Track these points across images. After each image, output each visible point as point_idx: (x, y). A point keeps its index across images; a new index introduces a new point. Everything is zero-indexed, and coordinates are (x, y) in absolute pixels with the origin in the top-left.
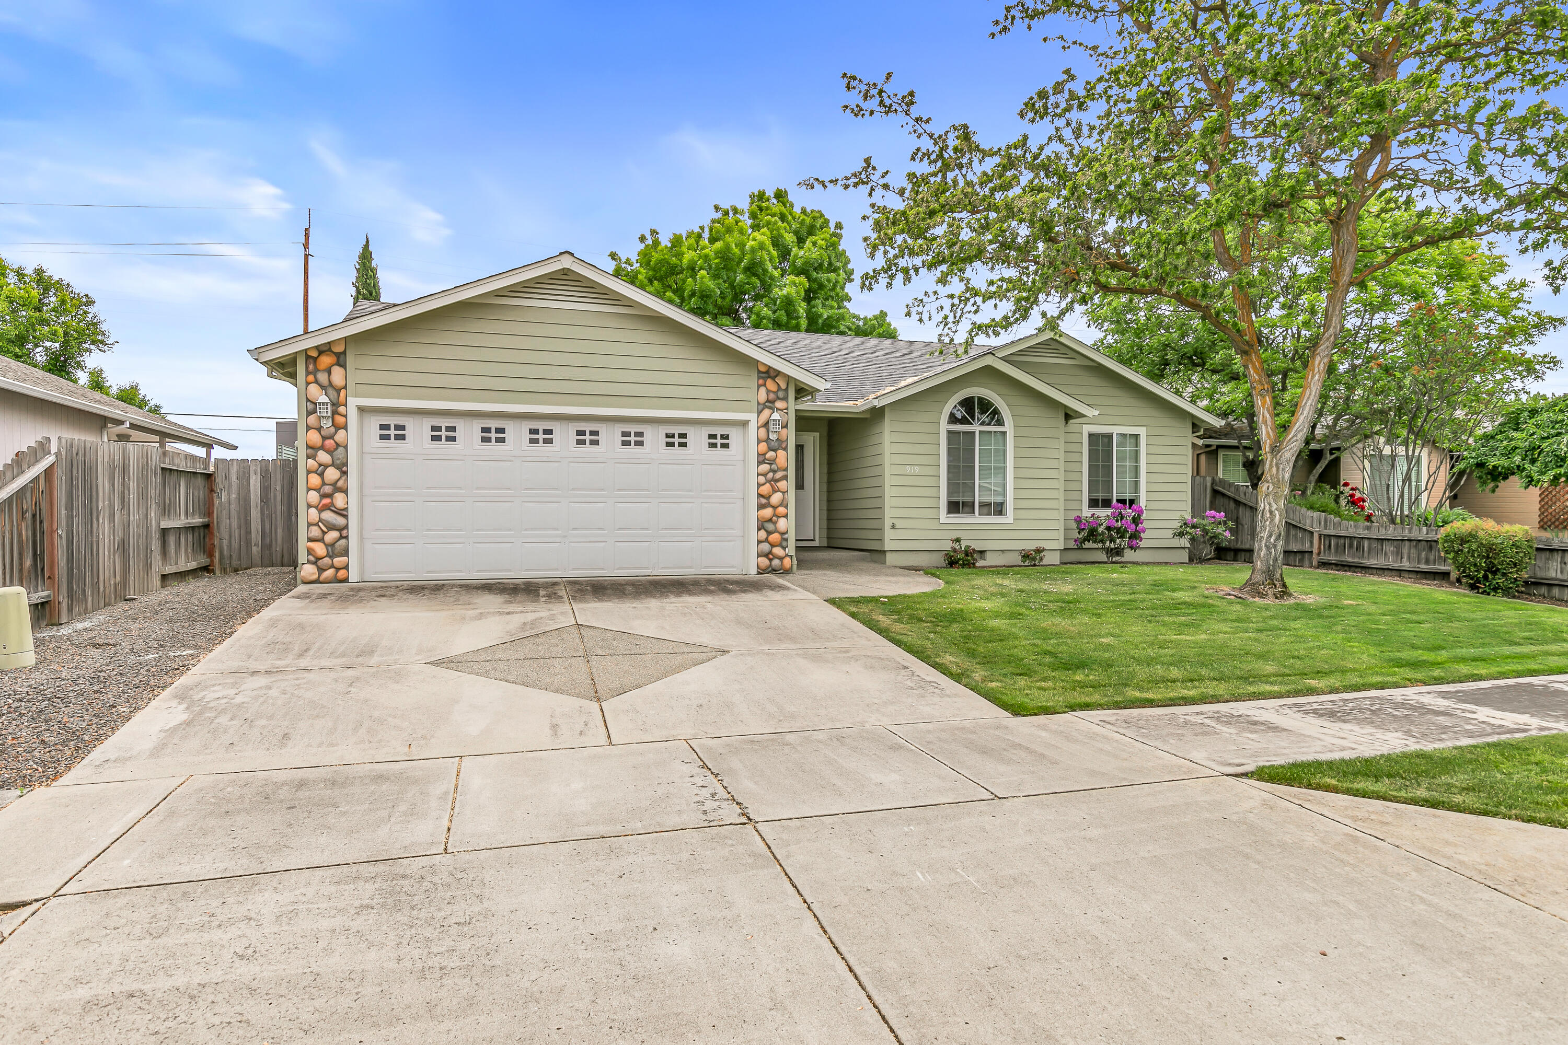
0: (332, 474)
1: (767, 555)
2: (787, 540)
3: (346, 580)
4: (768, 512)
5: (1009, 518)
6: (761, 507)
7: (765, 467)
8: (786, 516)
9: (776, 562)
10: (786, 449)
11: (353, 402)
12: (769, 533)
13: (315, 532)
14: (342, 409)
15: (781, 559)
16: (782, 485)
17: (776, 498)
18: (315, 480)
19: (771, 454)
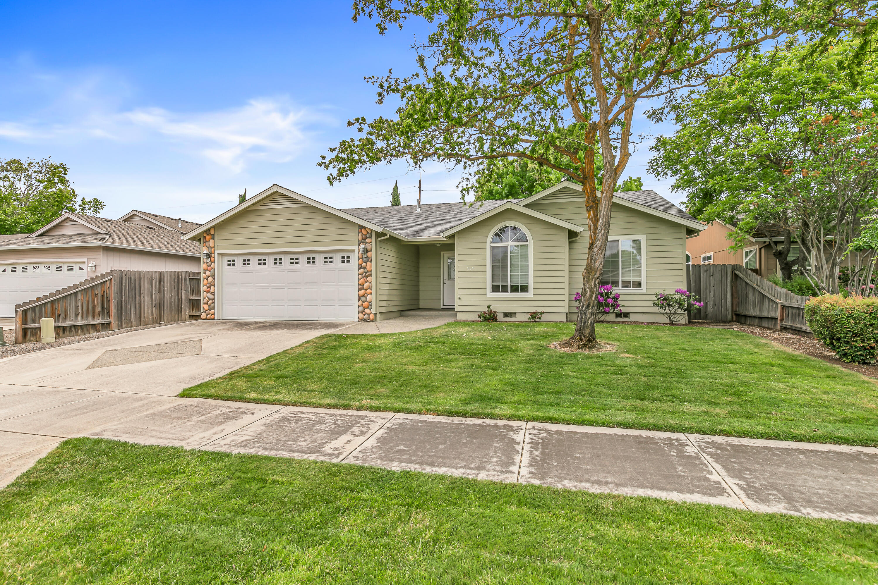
0: (210, 279)
1: (362, 312)
2: (371, 305)
3: (214, 319)
4: (362, 292)
5: (530, 293)
6: (360, 289)
7: (362, 270)
8: (371, 294)
9: (366, 316)
10: (371, 261)
11: (216, 252)
12: (363, 302)
13: (205, 301)
14: (213, 255)
15: (369, 314)
16: (369, 279)
17: (366, 285)
18: (205, 281)
19: (364, 264)
